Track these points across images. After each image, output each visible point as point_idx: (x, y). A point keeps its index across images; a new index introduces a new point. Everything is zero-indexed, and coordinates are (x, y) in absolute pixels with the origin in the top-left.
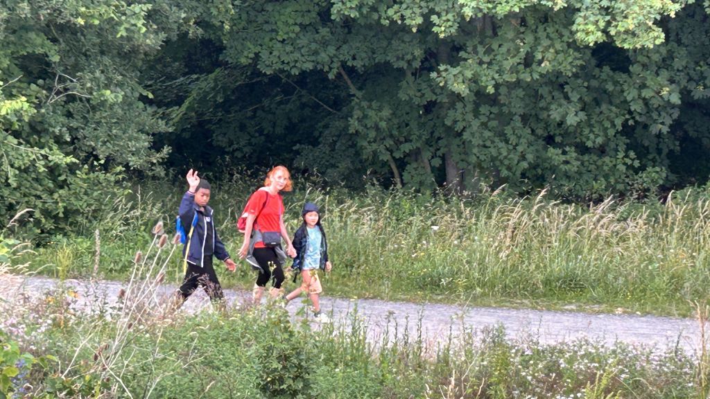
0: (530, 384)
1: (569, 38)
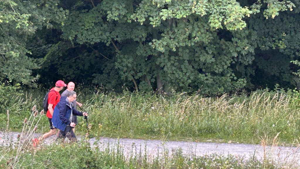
1: (207, 28)
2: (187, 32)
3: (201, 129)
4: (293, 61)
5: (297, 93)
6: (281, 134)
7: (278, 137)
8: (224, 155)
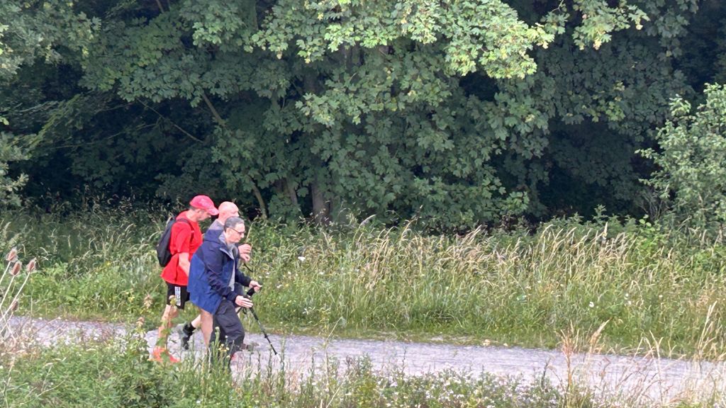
1: (437, 68)
2: (389, 78)
3: (417, 311)
4: (642, 151)
5: (649, 227)
6: (609, 327)
7: (602, 332)
8: (472, 374)
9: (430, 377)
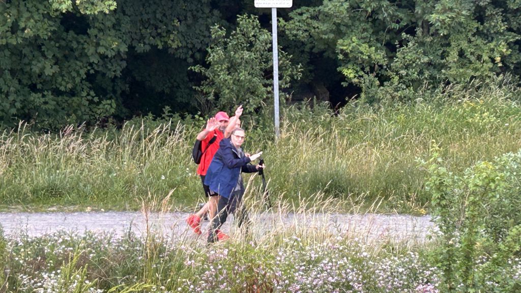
0: (22, 266)
1: (44, 11)
2: (9, 20)
3: (37, 190)
4: (193, 68)
5: (201, 120)
6: (176, 193)
7: (171, 196)
8: (78, 233)
9: (48, 237)
